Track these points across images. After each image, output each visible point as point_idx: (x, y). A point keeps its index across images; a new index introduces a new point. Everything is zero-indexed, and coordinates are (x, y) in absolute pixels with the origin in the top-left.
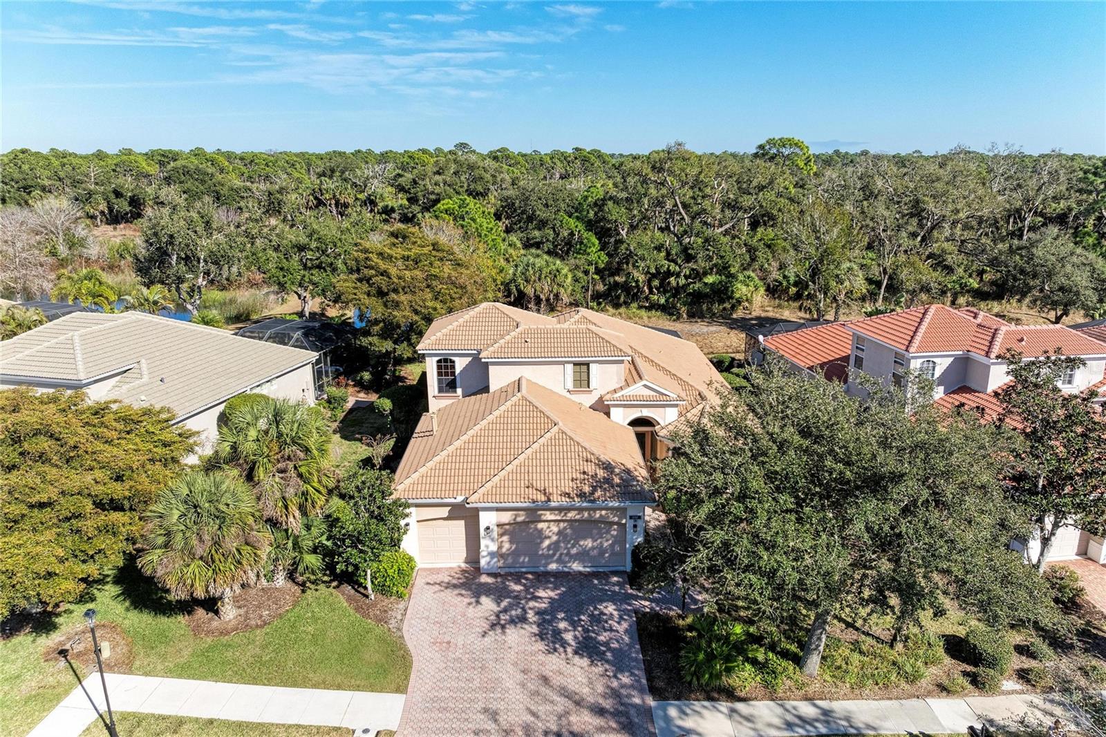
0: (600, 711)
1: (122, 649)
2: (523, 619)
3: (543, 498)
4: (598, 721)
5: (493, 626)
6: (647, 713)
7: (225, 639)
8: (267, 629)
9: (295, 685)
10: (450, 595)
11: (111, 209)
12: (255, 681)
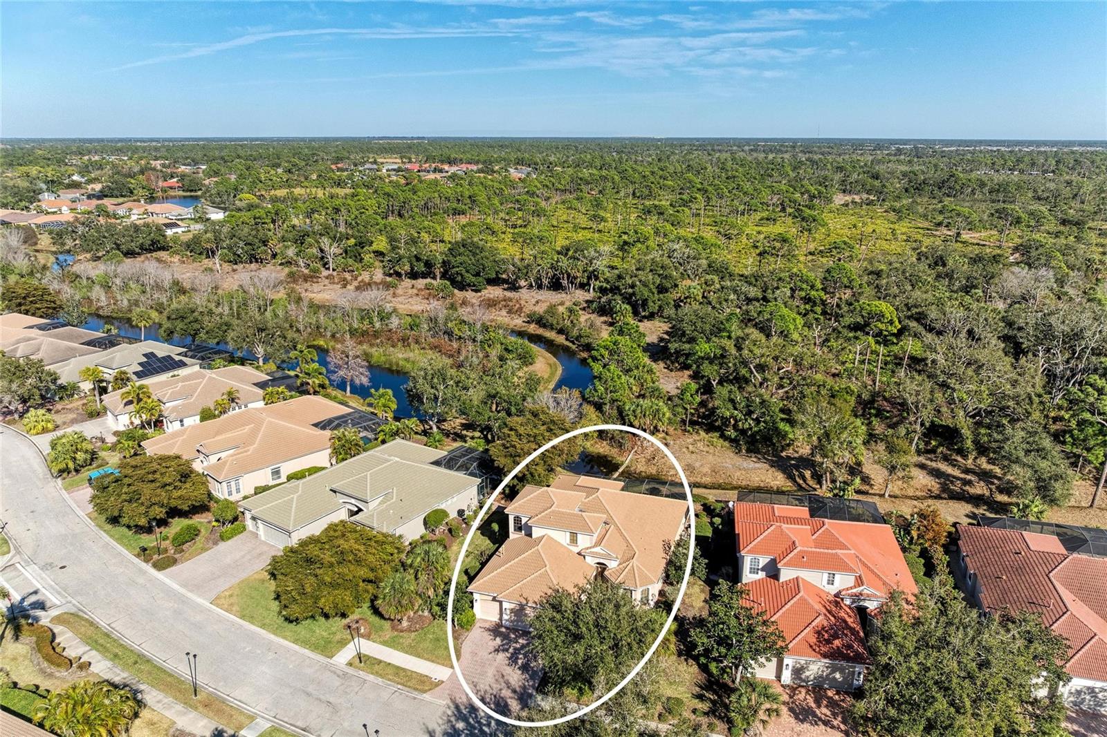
0: (514, 691)
1: (368, 630)
2: (507, 650)
3: (525, 602)
4: (512, 695)
5: (495, 651)
6: (530, 696)
7: (401, 634)
8: (416, 633)
9: (419, 657)
10: (486, 634)
11: (412, 269)
12: (407, 652)
